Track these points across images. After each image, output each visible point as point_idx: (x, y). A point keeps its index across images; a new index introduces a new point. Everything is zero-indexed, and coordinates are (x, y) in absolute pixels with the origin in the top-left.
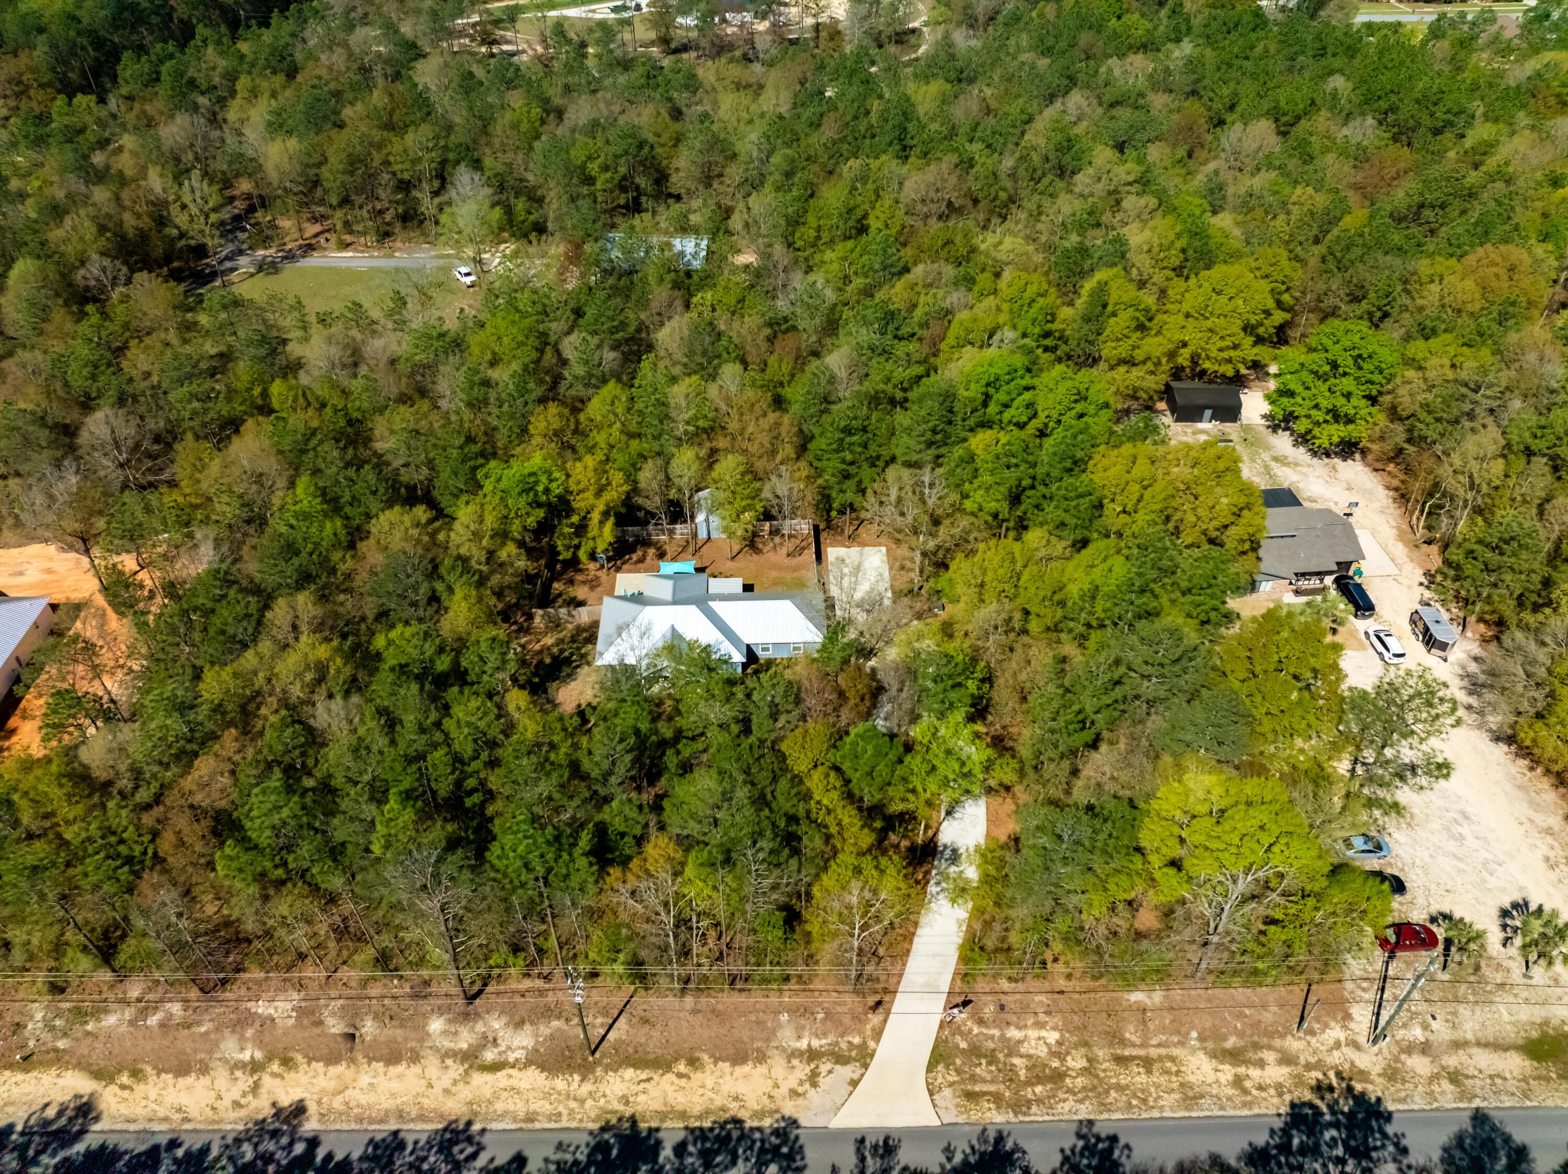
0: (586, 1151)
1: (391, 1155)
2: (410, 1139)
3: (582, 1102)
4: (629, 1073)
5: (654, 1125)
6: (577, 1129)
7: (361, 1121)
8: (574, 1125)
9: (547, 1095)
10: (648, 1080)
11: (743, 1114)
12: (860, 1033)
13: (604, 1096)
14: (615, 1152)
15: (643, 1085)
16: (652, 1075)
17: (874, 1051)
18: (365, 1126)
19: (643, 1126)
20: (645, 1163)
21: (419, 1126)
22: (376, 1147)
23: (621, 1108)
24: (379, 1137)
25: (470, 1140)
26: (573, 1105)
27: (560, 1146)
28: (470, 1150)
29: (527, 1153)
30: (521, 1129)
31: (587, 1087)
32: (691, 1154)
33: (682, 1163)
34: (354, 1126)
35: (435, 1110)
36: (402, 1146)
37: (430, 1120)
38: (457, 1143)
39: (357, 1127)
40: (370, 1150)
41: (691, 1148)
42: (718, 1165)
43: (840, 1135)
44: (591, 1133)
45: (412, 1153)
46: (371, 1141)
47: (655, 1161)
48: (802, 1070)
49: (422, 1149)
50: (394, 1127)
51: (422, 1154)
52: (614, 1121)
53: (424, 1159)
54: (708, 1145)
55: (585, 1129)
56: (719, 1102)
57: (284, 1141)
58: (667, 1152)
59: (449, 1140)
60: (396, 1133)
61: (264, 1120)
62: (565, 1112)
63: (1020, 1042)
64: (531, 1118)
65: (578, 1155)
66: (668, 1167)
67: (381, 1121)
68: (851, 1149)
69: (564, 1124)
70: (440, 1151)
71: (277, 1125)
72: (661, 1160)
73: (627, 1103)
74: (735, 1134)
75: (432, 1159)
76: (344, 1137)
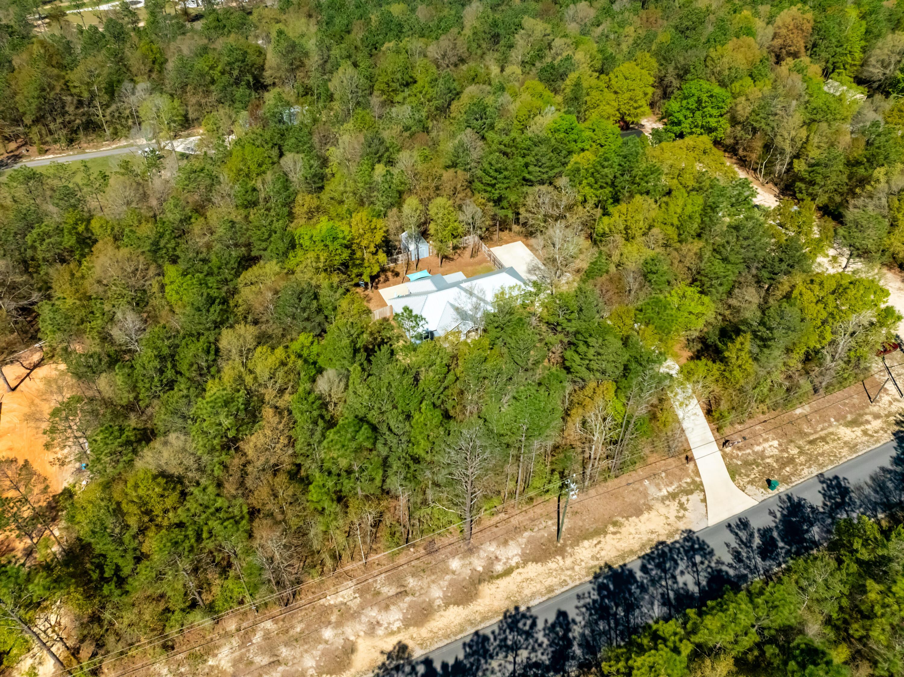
0: (596, 593)
1: (483, 647)
2: (488, 632)
3: (573, 569)
4: (586, 543)
5: (621, 563)
6: (581, 584)
7: (448, 636)
8: (577, 583)
9: (550, 574)
10: (599, 542)
11: (662, 538)
12: (689, 476)
13: (582, 561)
14: (611, 587)
15: (598, 547)
16: (599, 539)
17: (701, 482)
18: (453, 638)
19: (615, 566)
20: (632, 584)
21: (488, 624)
22: (470, 646)
23: (596, 563)
24: (468, 640)
25: (524, 616)
26: (569, 572)
27: (579, 597)
28: (529, 622)
29: (563, 608)
30: (549, 599)
31: (569, 561)
32: (652, 570)
33: (651, 576)
34: (446, 642)
35: (489, 611)
36: (486, 638)
37: (492, 617)
38: (518, 621)
39: (449, 641)
40: (468, 649)
41: (650, 567)
42: (670, 569)
43: (716, 528)
44: (591, 582)
45: (495, 639)
46: (464, 644)
47: (636, 581)
48: (674, 506)
49: (499, 634)
50: (473, 631)
51: (502, 636)
52: (598, 571)
53: (506, 639)
54: (657, 561)
55: (586, 582)
56: (645, 538)
57: (407, 669)
58: (639, 574)
59: (512, 622)
60: (477, 633)
61: (384, 664)
62: (567, 579)
63: (763, 451)
64: (550, 590)
65: (592, 597)
66: (645, 581)
67: (461, 631)
68: (728, 531)
69: (572, 585)
70: (512, 630)
71: (394, 662)
72: (639, 579)
73: (597, 559)
74: (666, 550)
75: (510, 637)
76: (444, 650)
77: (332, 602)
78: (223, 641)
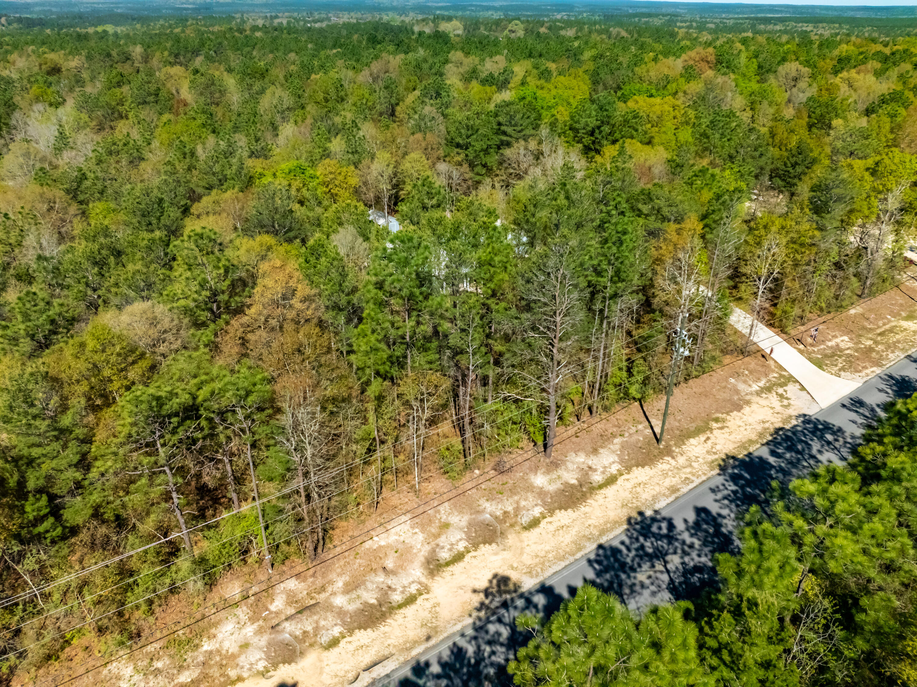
0: (731, 484)
1: (617, 560)
2: (616, 543)
3: (691, 466)
4: (692, 441)
5: (746, 453)
6: (709, 479)
7: (563, 558)
8: (704, 478)
9: (665, 475)
10: (708, 438)
11: (779, 425)
12: (773, 371)
13: (697, 457)
14: (747, 475)
15: (709, 442)
16: (706, 436)
17: (790, 375)
18: (572, 559)
19: (740, 456)
20: (770, 470)
21: (611, 535)
22: (599, 562)
23: (716, 457)
24: (592, 557)
25: (654, 519)
26: (688, 470)
27: (713, 491)
28: (664, 525)
29: (700, 504)
30: (677, 498)
31: (681, 460)
32: (784, 453)
33: (787, 460)
34: (563, 564)
35: (606, 523)
36: (615, 551)
37: (612, 529)
38: (650, 526)
39: (567, 562)
40: (597, 566)
41: (780, 451)
42: (803, 450)
43: (832, 409)
44: (719, 475)
45: (629, 549)
46: (590, 561)
47: (773, 467)
48: (773, 400)
49: (631, 543)
50: (594, 546)
51: (636, 545)
52: (722, 463)
53: (642, 547)
54: (785, 445)
55: (713, 476)
56: (759, 428)
57: (520, 603)
58: (772, 460)
59: (642, 528)
60: (600, 546)
61: (482, 604)
62: (689, 476)
64: (674, 490)
65: (729, 488)
66: (783, 465)
67: (579, 549)
68: (845, 411)
69: (697, 481)
70: (646, 537)
71: (497, 599)
72: (774, 464)
73: (715, 453)
74: (789, 434)
75: (648, 544)
76: (565, 573)
77: (383, 543)
78: (222, 614)
